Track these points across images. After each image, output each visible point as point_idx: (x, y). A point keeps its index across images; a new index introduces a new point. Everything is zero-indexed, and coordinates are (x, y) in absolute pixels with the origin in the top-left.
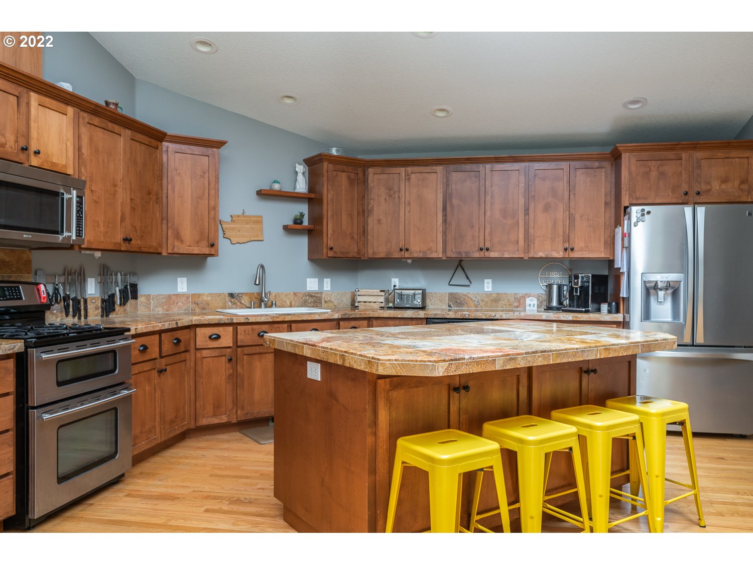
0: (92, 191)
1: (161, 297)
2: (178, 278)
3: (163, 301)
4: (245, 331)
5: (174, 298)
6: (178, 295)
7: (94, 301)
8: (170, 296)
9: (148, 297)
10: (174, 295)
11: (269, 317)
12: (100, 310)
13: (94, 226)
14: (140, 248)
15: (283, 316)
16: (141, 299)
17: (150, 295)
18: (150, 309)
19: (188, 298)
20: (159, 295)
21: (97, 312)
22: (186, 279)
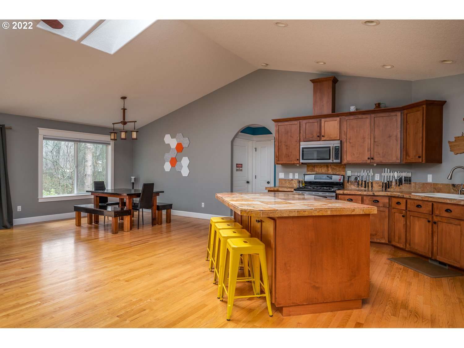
0: (350, 143)
1: (421, 184)
2: (428, 175)
3: (421, 186)
4: (411, 203)
5: (425, 185)
6: (428, 184)
7: (378, 183)
8: (424, 183)
9: (415, 183)
10: (425, 183)
11: (420, 197)
12: (382, 187)
13: (351, 155)
14: (381, 161)
15: (428, 198)
16: (413, 184)
17: (416, 183)
18: (416, 189)
19: (431, 185)
20: (420, 183)
21: (380, 187)
22: (431, 175)
